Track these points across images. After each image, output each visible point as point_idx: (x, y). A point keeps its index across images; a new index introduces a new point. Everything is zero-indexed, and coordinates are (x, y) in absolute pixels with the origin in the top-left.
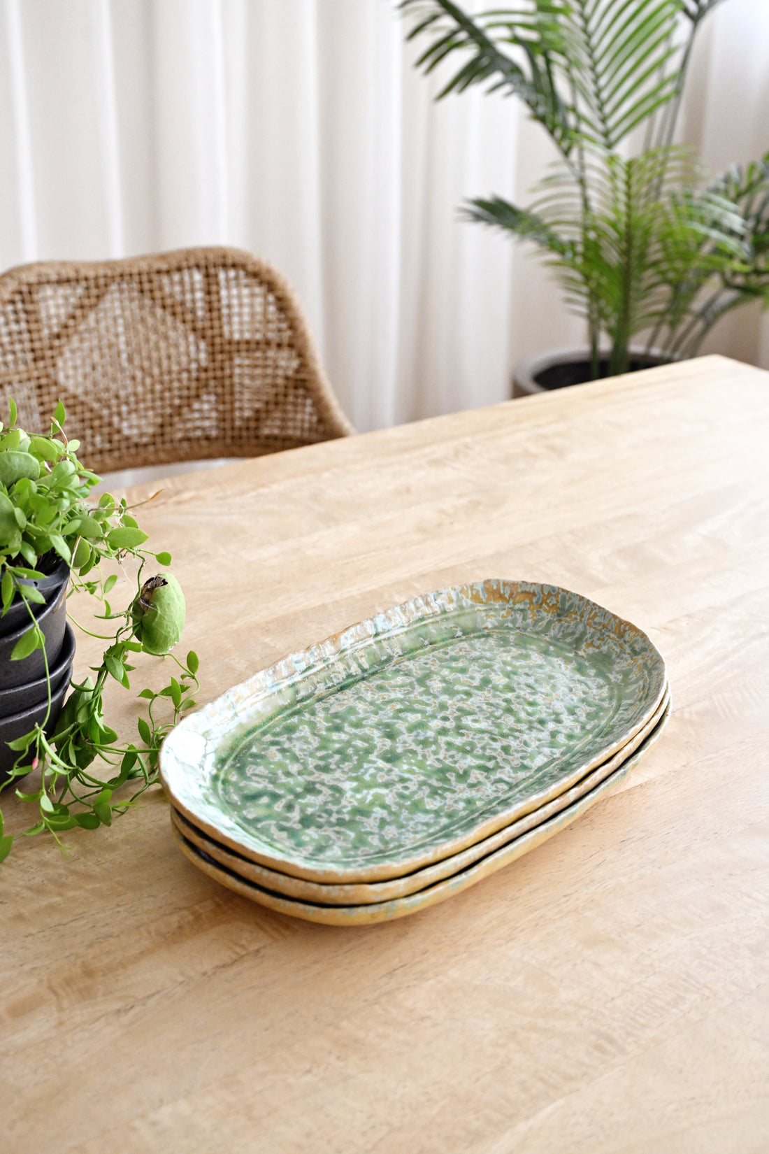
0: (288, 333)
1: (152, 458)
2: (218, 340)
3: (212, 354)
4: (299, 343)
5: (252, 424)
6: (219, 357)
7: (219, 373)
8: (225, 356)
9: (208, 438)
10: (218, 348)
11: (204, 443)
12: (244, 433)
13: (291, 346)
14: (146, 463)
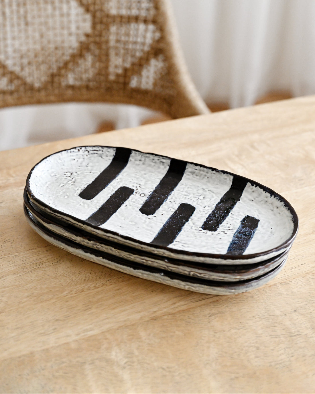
0: (152, 12)
1: (44, 98)
2: (98, 14)
3: (94, 26)
4: (160, 20)
5: (121, 80)
6: (98, 27)
7: (97, 39)
8: (103, 27)
9: (87, 87)
10: (97, 20)
11: (84, 91)
12: (115, 86)
13: (154, 22)
14: (39, 102)
